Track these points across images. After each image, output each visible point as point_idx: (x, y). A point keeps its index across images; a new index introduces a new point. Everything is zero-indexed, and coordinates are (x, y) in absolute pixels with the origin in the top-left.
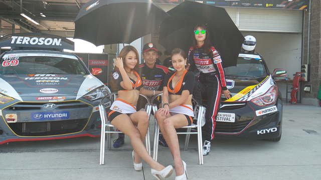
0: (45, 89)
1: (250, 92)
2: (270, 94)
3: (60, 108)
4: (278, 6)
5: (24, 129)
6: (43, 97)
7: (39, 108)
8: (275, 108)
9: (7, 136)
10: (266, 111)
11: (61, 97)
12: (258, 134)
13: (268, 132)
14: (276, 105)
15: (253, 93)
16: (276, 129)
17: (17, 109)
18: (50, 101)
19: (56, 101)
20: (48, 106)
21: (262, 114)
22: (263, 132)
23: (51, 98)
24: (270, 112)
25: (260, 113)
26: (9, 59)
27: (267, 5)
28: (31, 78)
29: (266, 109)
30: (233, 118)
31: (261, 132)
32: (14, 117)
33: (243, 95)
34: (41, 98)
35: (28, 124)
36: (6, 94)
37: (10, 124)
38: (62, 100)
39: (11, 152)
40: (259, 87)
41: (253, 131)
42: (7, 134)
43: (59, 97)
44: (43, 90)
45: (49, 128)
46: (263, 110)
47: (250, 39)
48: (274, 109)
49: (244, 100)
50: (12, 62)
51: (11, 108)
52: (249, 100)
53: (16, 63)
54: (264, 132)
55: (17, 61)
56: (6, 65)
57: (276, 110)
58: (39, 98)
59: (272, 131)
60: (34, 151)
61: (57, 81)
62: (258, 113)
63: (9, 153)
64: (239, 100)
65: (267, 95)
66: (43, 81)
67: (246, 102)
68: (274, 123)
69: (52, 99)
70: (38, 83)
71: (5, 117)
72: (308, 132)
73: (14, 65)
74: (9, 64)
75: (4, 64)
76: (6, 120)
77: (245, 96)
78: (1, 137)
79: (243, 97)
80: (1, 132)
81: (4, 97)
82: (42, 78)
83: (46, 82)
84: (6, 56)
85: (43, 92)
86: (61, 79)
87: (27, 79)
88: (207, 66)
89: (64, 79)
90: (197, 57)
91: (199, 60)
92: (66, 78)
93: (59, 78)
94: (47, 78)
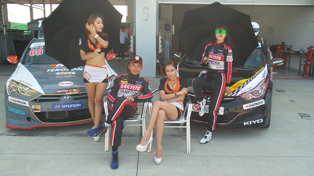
0: (63, 82)
1: (240, 87)
2: (259, 88)
3: (75, 99)
5: (47, 116)
8: (262, 102)
9: (34, 123)
10: (254, 105)
12: (245, 124)
13: (255, 123)
15: (242, 87)
16: (262, 120)
17: (40, 101)
18: (67, 94)
19: (71, 93)
20: (65, 98)
21: (249, 108)
22: (249, 123)
24: (257, 105)
25: (247, 107)
26: (35, 48)
28: (52, 70)
30: (222, 111)
31: (247, 123)
32: (39, 107)
33: (233, 90)
34: (60, 91)
35: (50, 113)
36: (31, 87)
37: (35, 113)
39: (38, 136)
41: (241, 122)
42: (34, 121)
43: (74, 90)
44: (61, 83)
45: (67, 115)
46: (250, 104)
49: (233, 95)
50: (38, 52)
51: (35, 100)
52: (238, 95)
54: (251, 123)
55: (42, 50)
56: (33, 54)
57: (264, 103)
58: (58, 91)
59: (258, 122)
60: (55, 135)
62: (245, 107)
63: (36, 136)
66: (62, 73)
67: (235, 97)
68: (260, 115)
69: (68, 92)
70: (57, 76)
71: (31, 108)
72: (302, 116)
73: (40, 54)
74: (35, 53)
75: (32, 54)
76: (32, 110)
77: (235, 91)
78: (29, 123)
79: (233, 92)
80: (29, 119)
81: (30, 91)
82: (61, 70)
83: (64, 75)
84: (33, 46)
85: (61, 85)
86: (78, 70)
87: (48, 70)
88: (218, 61)
89: (80, 70)
90: (212, 52)
91: (212, 54)
92: (82, 68)
93: (75, 69)
94: (65, 69)
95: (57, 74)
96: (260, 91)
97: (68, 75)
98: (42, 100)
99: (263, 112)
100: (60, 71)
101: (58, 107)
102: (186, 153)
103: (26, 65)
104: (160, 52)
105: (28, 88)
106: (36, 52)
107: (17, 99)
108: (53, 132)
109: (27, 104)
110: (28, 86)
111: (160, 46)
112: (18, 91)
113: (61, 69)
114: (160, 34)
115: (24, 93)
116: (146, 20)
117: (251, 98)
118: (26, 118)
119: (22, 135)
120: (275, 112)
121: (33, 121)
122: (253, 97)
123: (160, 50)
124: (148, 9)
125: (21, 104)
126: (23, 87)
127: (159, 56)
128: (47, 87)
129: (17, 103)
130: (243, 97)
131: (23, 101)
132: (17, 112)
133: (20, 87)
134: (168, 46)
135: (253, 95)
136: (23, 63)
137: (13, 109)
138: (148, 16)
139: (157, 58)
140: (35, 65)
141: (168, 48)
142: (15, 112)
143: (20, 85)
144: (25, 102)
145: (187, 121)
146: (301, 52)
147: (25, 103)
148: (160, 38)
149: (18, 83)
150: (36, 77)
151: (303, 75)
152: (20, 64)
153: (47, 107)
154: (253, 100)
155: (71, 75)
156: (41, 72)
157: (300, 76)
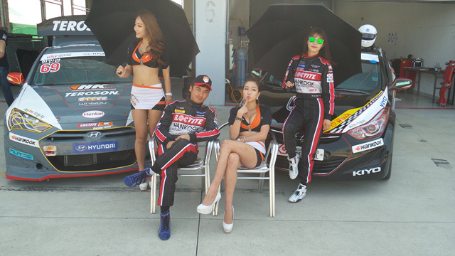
0: (89, 112)
1: (348, 119)
2: (376, 122)
3: (107, 136)
5: (66, 162)
6: (86, 123)
7: (82, 138)
8: (380, 142)
9: (47, 172)
10: (367, 146)
11: (108, 123)
12: (354, 175)
13: (369, 172)
14: (383, 137)
15: (351, 121)
16: (379, 169)
17: (56, 139)
18: (94, 129)
19: (101, 128)
20: (92, 135)
21: (360, 150)
22: (360, 173)
23: (95, 124)
24: (373, 147)
25: (357, 149)
26: (48, 62)
28: (73, 95)
29: (368, 143)
30: (321, 155)
31: (358, 173)
32: (54, 149)
33: (338, 124)
34: (84, 125)
35: (70, 157)
36: (43, 119)
37: (49, 158)
38: (109, 127)
39: (52, 191)
40: (363, 111)
41: (348, 172)
42: (47, 169)
43: (105, 124)
44: (86, 113)
45: (95, 160)
46: (363, 145)
47: (368, 30)
49: (338, 132)
50: (52, 67)
51: (49, 138)
52: (345, 131)
53: (57, 68)
54: (363, 173)
55: (58, 65)
56: (45, 71)
57: (382, 144)
58: (81, 126)
59: (374, 171)
60: (77, 189)
61: (104, 98)
62: (355, 149)
63: (50, 192)
64: (332, 132)
65: (372, 123)
66: (87, 99)
67: (341, 134)
68: (377, 162)
69: (97, 126)
70: (81, 102)
71: (43, 150)
72: (438, 163)
73: (55, 70)
74: (48, 69)
75: (43, 70)
76: (45, 152)
77: (340, 125)
78: (40, 172)
79: (338, 127)
80: (39, 166)
81: (41, 124)
82: (86, 94)
83: (90, 101)
84: (44, 58)
85: (86, 116)
86: (110, 94)
87: (68, 95)
88: (311, 81)
89: (114, 93)
90: (301, 70)
91: (301, 72)
92: (117, 92)
93: (107, 92)
94: (92, 93)
95: (81, 99)
96: (377, 127)
97: (96, 101)
98: (58, 137)
99: (382, 156)
100: (84, 96)
101: (81, 148)
102: (269, 216)
103: (35, 87)
104: (231, 68)
105: (37, 121)
106: (50, 68)
107: (22, 137)
108: (75, 186)
109: (37, 145)
110: (39, 117)
111: (231, 59)
112: (22, 125)
113: (86, 92)
114: (231, 42)
115: (32, 128)
116: (211, 21)
117: (363, 136)
118: (35, 165)
119: (30, 189)
120: (399, 158)
121: (45, 169)
122: (367, 135)
123: (231, 66)
124: (214, 5)
125: (28, 144)
126: (31, 119)
127: (230, 74)
128: (65, 118)
129: (21, 142)
130: (352, 134)
131: (30, 140)
132: (22, 156)
133: (26, 119)
134: (243, 58)
135: (367, 132)
136: (31, 84)
137: (16, 152)
138: (214, 15)
139: (227, 77)
140: (48, 87)
141: (243, 62)
142: (19, 155)
143: (27, 116)
144: (33, 140)
145: (270, 169)
146: (436, 69)
147: (33, 143)
148: (231, 47)
149: (23, 113)
150: (50, 104)
151: (438, 103)
152: (26, 85)
153: (65, 148)
154: (367, 139)
155: (101, 101)
156: (56, 97)
157: (435, 104)
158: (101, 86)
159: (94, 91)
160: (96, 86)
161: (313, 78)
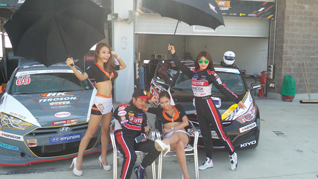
0: (59, 113)
1: (234, 111)
2: (251, 112)
3: (74, 130)
4: (249, 15)
5: (43, 150)
6: (58, 121)
7: (56, 132)
9: (29, 159)
10: (248, 128)
11: (74, 121)
12: (241, 147)
13: (249, 144)
14: (256, 121)
15: (237, 112)
16: (255, 141)
17: (37, 134)
18: (64, 125)
19: (69, 124)
20: (63, 129)
22: (245, 145)
23: (65, 122)
24: (251, 128)
25: (243, 130)
26: (21, 77)
27: (241, 15)
28: (45, 100)
29: (248, 126)
31: (243, 145)
32: (35, 142)
33: (229, 114)
34: (57, 123)
35: (47, 147)
36: (25, 120)
37: (31, 148)
38: (75, 123)
39: (34, 173)
41: (238, 145)
42: (29, 156)
43: (72, 121)
44: (57, 114)
45: (64, 148)
46: (245, 127)
47: (230, 54)
48: (254, 125)
49: (230, 120)
50: (25, 80)
51: (31, 134)
52: (234, 119)
53: (29, 81)
54: (246, 145)
55: (29, 79)
56: (20, 83)
57: (256, 126)
58: (55, 123)
59: (252, 144)
60: (53, 170)
61: (68, 103)
62: (242, 130)
63: (32, 173)
64: (226, 120)
65: (249, 113)
66: (56, 103)
67: (232, 121)
68: (253, 137)
69: (66, 123)
70: (52, 106)
71: (26, 142)
72: (278, 134)
73: (27, 83)
74: (22, 82)
75: (18, 83)
76: (28, 145)
77: (230, 115)
78: (23, 159)
79: (229, 116)
80: (23, 155)
81: (24, 124)
82: (54, 100)
83: (59, 105)
84: (18, 74)
85: (58, 116)
86: (71, 99)
87: (40, 101)
88: (201, 87)
89: (74, 99)
90: (196, 79)
91: (196, 81)
92: (75, 98)
93: (69, 98)
94: (58, 99)
95: (51, 104)
96: (252, 115)
97: (62, 105)
98: (39, 133)
99: (255, 133)
100: (53, 101)
101: (56, 139)
103: (14, 95)
104: (137, 78)
105: (20, 121)
106: (23, 81)
107: (9, 134)
108: (50, 167)
109: (22, 139)
110: (22, 119)
111: (137, 72)
112: (10, 125)
113: (53, 98)
114: (137, 62)
115: (17, 126)
116: (125, 49)
117: (244, 121)
118: (20, 154)
119: (16, 173)
120: (265, 134)
121: (27, 157)
122: (247, 120)
123: (138, 77)
124: (126, 39)
125: (15, 139)
126: (15, 120)
127: (136, 82)
128: (43, 118)
129: (9, 138)
130: (238, 120)
131: (16, 135)
132: (9, 148)
133: (12, 120)
134: (143, 72)
135: (247, 119)
136: (10, 93)
137: (5, 145)
138: (126, 45)
139: (135, 84)
140: (22, 95)
141: (143, 74)
142: (7, 147)
143: (12, 118)
144: (19, 136)
145: (194, 148)
146: (255, 76)
147: (19, 138)
148: (137, 65)
149: (9, 116)
150: (29, 108)
152: (6, 94)
153: (45, 141)
154: (247, 123)
155: (66, 104)
156: (31, 101)
158: (63, 94)
159: (59, 98)
160: (59, 94)
161: (202, 84)
